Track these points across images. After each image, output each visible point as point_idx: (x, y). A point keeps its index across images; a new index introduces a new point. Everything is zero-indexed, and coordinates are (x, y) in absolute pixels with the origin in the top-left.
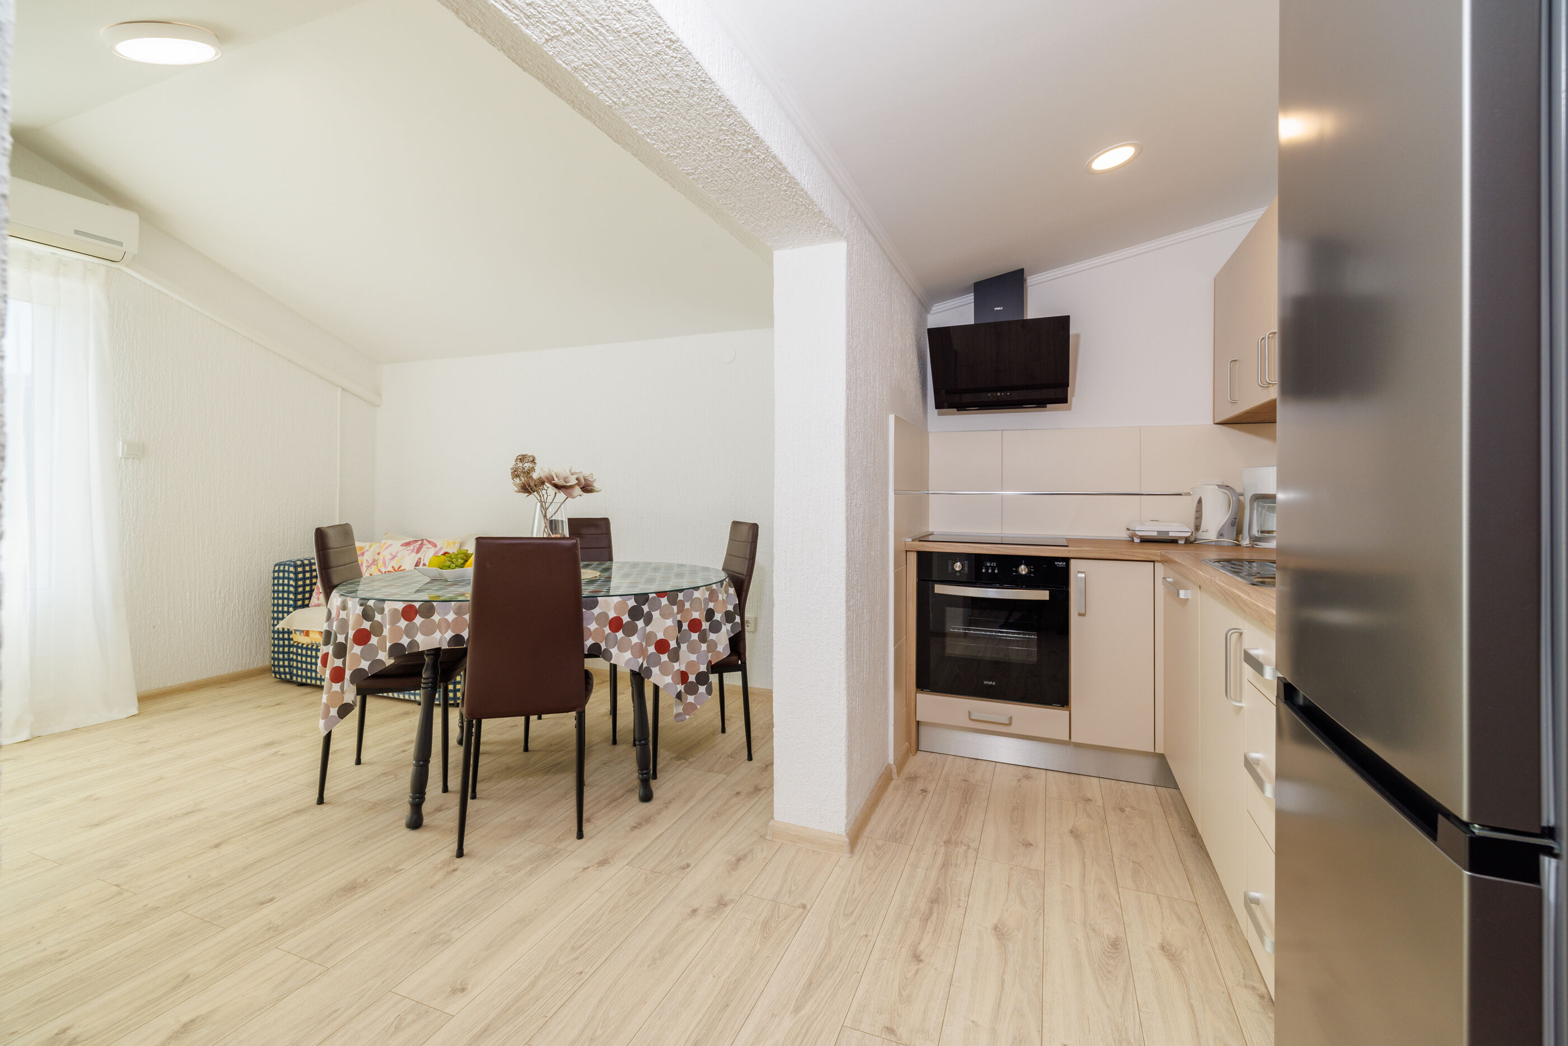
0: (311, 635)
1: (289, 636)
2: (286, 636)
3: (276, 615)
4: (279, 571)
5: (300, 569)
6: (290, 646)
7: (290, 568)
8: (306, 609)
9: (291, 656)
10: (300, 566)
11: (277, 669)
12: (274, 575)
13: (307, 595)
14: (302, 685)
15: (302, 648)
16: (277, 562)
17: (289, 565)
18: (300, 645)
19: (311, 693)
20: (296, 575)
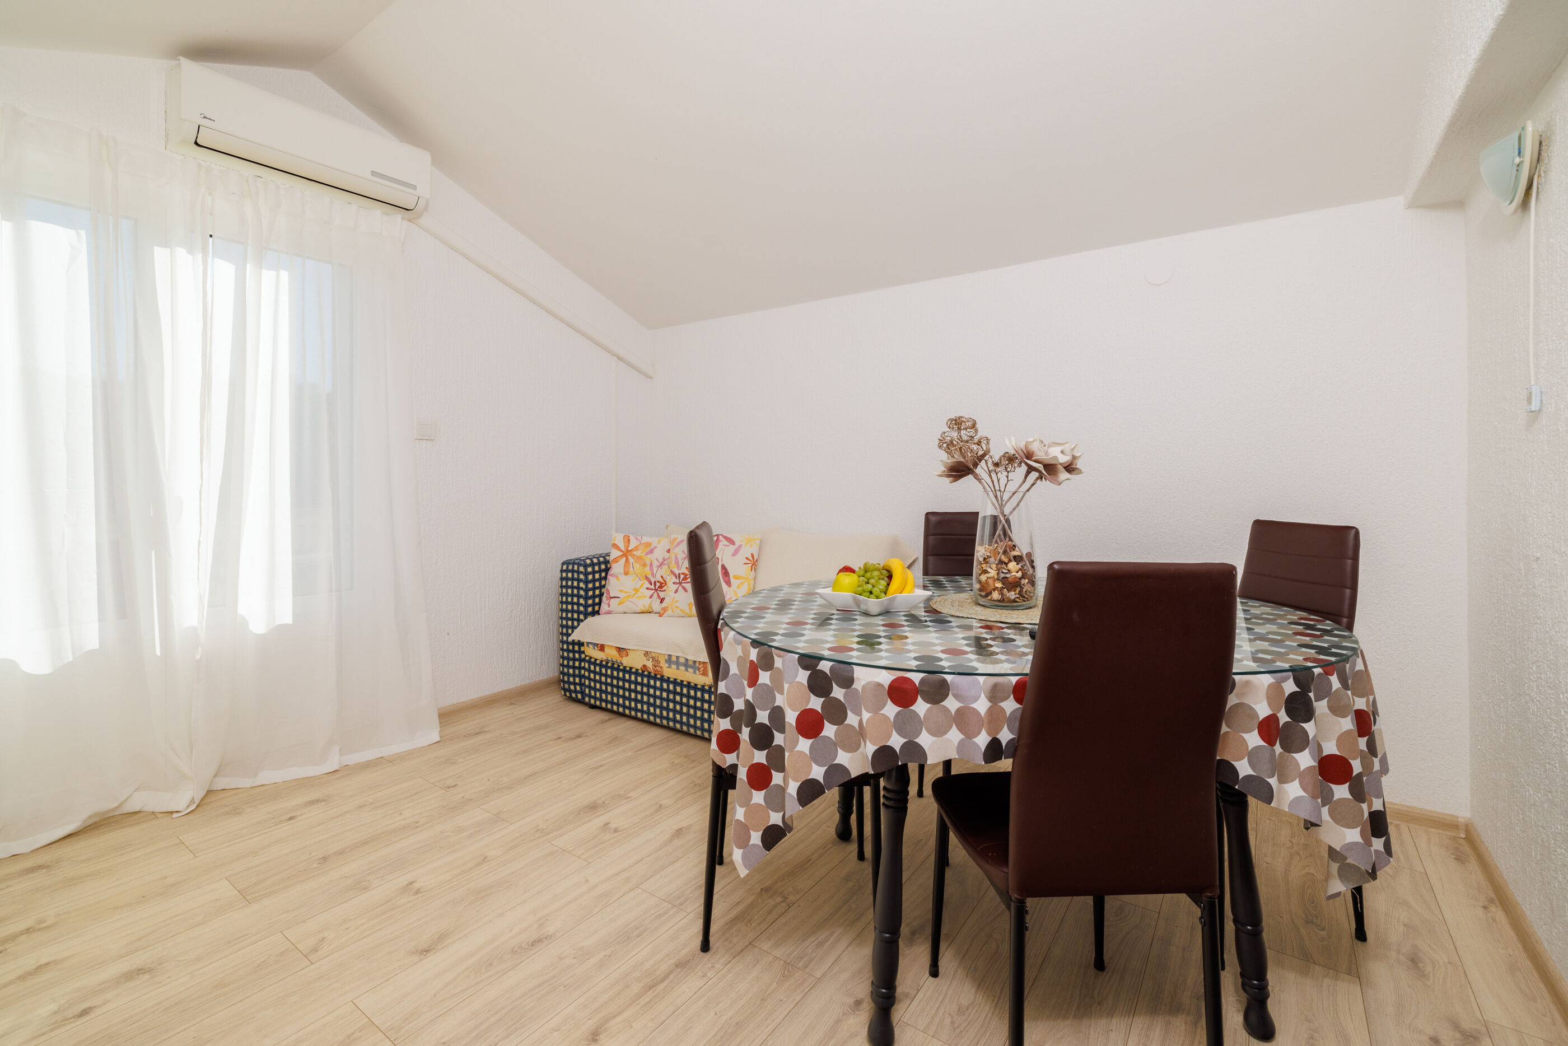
0: (606, 650)
1: (579, 648)
2: (576, 648)
3: (564, 622)
4: (567, 571)
5: (590, 569)
6: (581, 660)
7: (580, 568)
8: (597, 617)
9: (583, 672)
10: (590, 565)
11: (566, 686)
12: (562, 575)
13: (597, 600)
14: (593, 707)
15: (595, 664)
16: (565, 559)
17: (579, 565)
18: (593, 660)
19: (609, 720)
20: (586, 577)
